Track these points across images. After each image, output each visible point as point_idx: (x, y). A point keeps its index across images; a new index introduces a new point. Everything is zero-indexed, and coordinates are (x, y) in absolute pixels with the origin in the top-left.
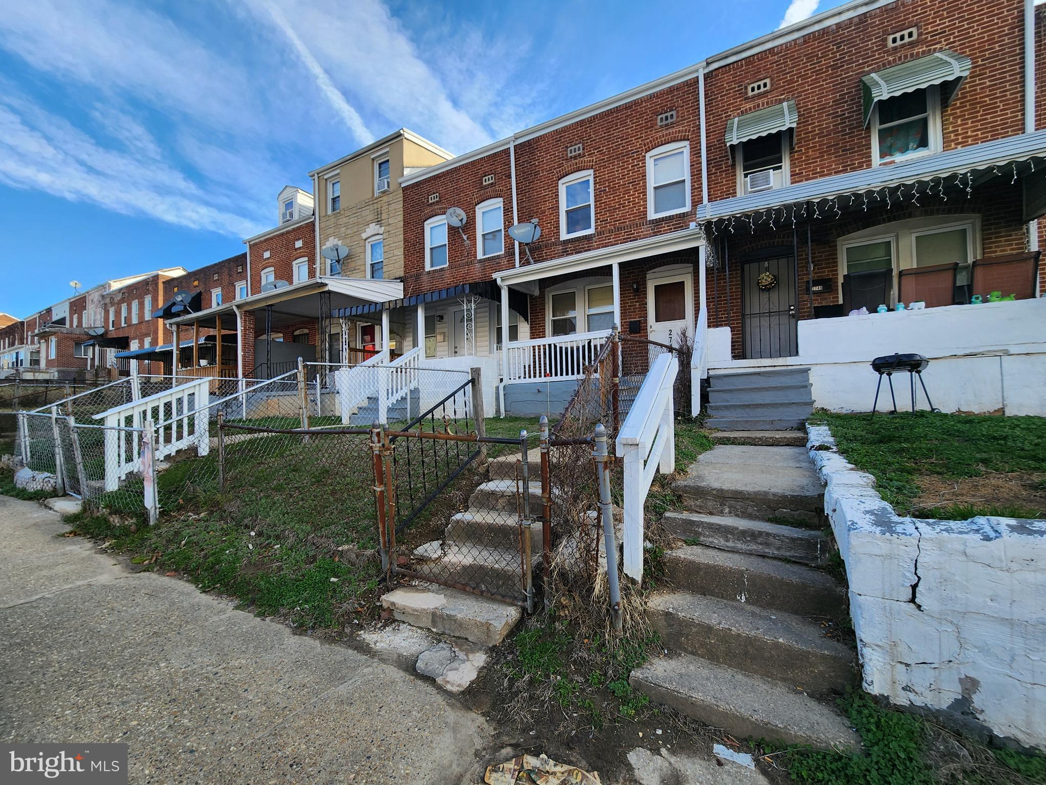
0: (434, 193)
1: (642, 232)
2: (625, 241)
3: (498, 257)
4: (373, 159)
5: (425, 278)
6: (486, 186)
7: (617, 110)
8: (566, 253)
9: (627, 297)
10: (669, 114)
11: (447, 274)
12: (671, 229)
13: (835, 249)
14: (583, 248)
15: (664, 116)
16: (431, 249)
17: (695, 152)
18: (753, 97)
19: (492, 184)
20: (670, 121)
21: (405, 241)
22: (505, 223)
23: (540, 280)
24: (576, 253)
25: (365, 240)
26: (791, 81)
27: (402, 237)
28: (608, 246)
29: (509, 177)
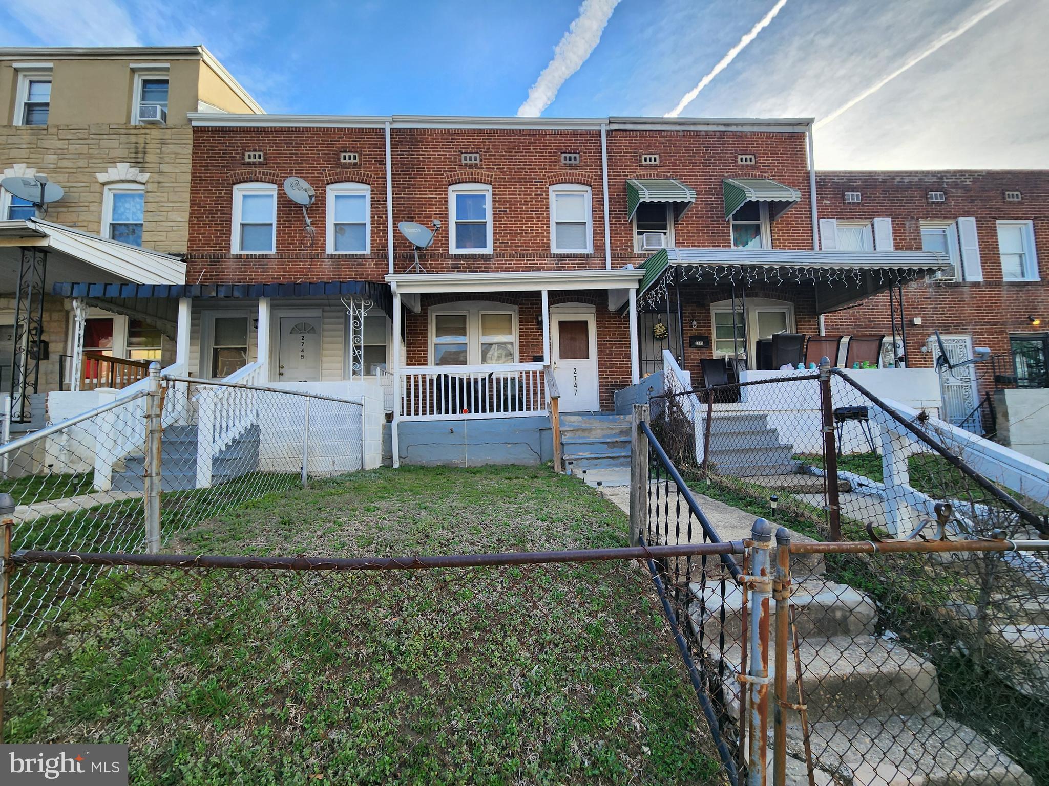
0: (255, 150)
1: (546, 264)
2: (528, 269)
3: (362, 257)
4: (133, 70)
5: (231, 263)
6: (345, 164)
7: (520, 132)
8: (456, 269)
9: (530, 328)
10: (573, 156)
11: (274, 264)
12: (575, 267)
13: (708, 311)
14: (479, 268)
15: (568, 155)
16: (243, 225)
17: (598, 199)
18: (646, 166)
19: (355, 164)
20: (573, 162)
21: (193, 202)
22: (372, 217)
23: (421, 294)
24: (470, 271)
25: (104, 184)
26: (674, 164)
27: (187, 196)
28: (509, 271)
29: (382, 162)
